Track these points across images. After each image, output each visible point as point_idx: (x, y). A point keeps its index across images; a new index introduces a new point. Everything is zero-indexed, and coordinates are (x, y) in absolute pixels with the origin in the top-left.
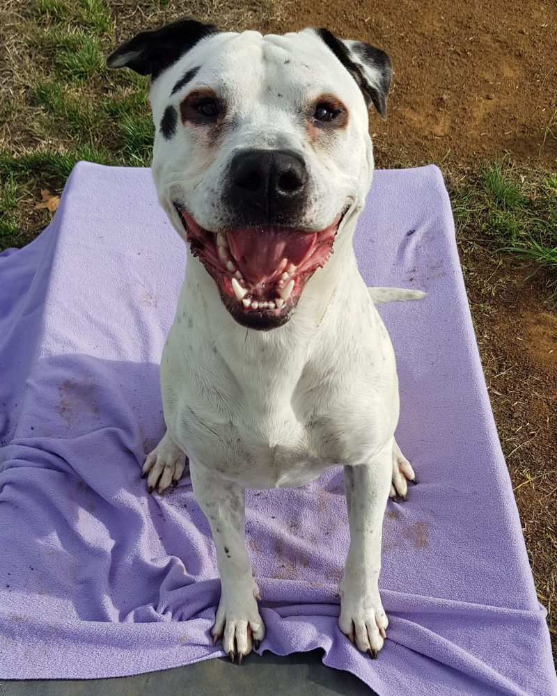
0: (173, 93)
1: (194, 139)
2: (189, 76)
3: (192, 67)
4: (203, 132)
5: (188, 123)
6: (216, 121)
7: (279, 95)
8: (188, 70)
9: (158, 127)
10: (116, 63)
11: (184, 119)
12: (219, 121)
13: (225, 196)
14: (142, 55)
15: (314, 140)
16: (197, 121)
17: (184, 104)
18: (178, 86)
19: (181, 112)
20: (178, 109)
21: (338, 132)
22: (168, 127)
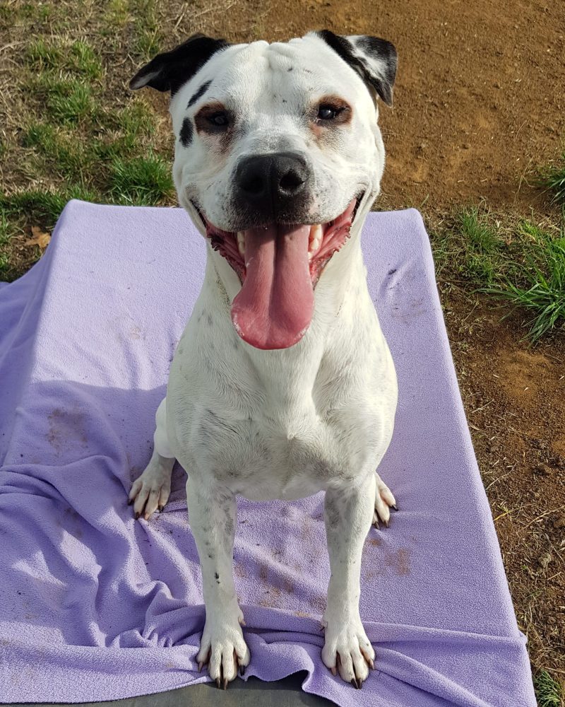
0: (189, 106)
1: (208, 146)
2: (203, 90)
3: (206, 80)
4: (216, 140)
5: (202, 133)
6: (227, 130)
7: (284, 101)
8: (202, 84)
9: (178, 137)
10: (138, 84)
11: (199, 129)
12: (229, 129)
13: (233, 200)
14: (161, 74)
15: (319, 138)
16: (210, 131)
17: (198, 117)
18: (194, 100)
19: (196, 123)
20: (193, 121)
21: (342, 128)
22: (186, 137)
